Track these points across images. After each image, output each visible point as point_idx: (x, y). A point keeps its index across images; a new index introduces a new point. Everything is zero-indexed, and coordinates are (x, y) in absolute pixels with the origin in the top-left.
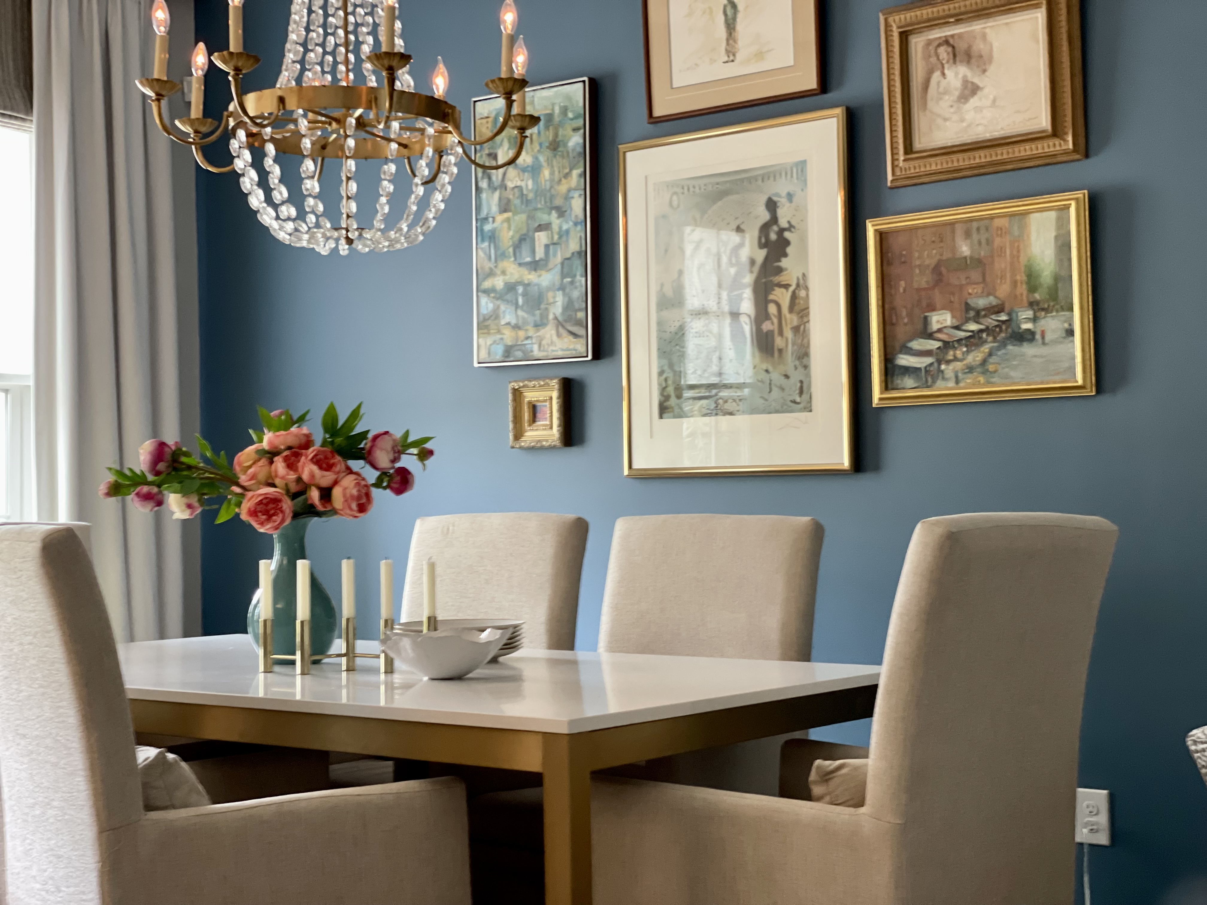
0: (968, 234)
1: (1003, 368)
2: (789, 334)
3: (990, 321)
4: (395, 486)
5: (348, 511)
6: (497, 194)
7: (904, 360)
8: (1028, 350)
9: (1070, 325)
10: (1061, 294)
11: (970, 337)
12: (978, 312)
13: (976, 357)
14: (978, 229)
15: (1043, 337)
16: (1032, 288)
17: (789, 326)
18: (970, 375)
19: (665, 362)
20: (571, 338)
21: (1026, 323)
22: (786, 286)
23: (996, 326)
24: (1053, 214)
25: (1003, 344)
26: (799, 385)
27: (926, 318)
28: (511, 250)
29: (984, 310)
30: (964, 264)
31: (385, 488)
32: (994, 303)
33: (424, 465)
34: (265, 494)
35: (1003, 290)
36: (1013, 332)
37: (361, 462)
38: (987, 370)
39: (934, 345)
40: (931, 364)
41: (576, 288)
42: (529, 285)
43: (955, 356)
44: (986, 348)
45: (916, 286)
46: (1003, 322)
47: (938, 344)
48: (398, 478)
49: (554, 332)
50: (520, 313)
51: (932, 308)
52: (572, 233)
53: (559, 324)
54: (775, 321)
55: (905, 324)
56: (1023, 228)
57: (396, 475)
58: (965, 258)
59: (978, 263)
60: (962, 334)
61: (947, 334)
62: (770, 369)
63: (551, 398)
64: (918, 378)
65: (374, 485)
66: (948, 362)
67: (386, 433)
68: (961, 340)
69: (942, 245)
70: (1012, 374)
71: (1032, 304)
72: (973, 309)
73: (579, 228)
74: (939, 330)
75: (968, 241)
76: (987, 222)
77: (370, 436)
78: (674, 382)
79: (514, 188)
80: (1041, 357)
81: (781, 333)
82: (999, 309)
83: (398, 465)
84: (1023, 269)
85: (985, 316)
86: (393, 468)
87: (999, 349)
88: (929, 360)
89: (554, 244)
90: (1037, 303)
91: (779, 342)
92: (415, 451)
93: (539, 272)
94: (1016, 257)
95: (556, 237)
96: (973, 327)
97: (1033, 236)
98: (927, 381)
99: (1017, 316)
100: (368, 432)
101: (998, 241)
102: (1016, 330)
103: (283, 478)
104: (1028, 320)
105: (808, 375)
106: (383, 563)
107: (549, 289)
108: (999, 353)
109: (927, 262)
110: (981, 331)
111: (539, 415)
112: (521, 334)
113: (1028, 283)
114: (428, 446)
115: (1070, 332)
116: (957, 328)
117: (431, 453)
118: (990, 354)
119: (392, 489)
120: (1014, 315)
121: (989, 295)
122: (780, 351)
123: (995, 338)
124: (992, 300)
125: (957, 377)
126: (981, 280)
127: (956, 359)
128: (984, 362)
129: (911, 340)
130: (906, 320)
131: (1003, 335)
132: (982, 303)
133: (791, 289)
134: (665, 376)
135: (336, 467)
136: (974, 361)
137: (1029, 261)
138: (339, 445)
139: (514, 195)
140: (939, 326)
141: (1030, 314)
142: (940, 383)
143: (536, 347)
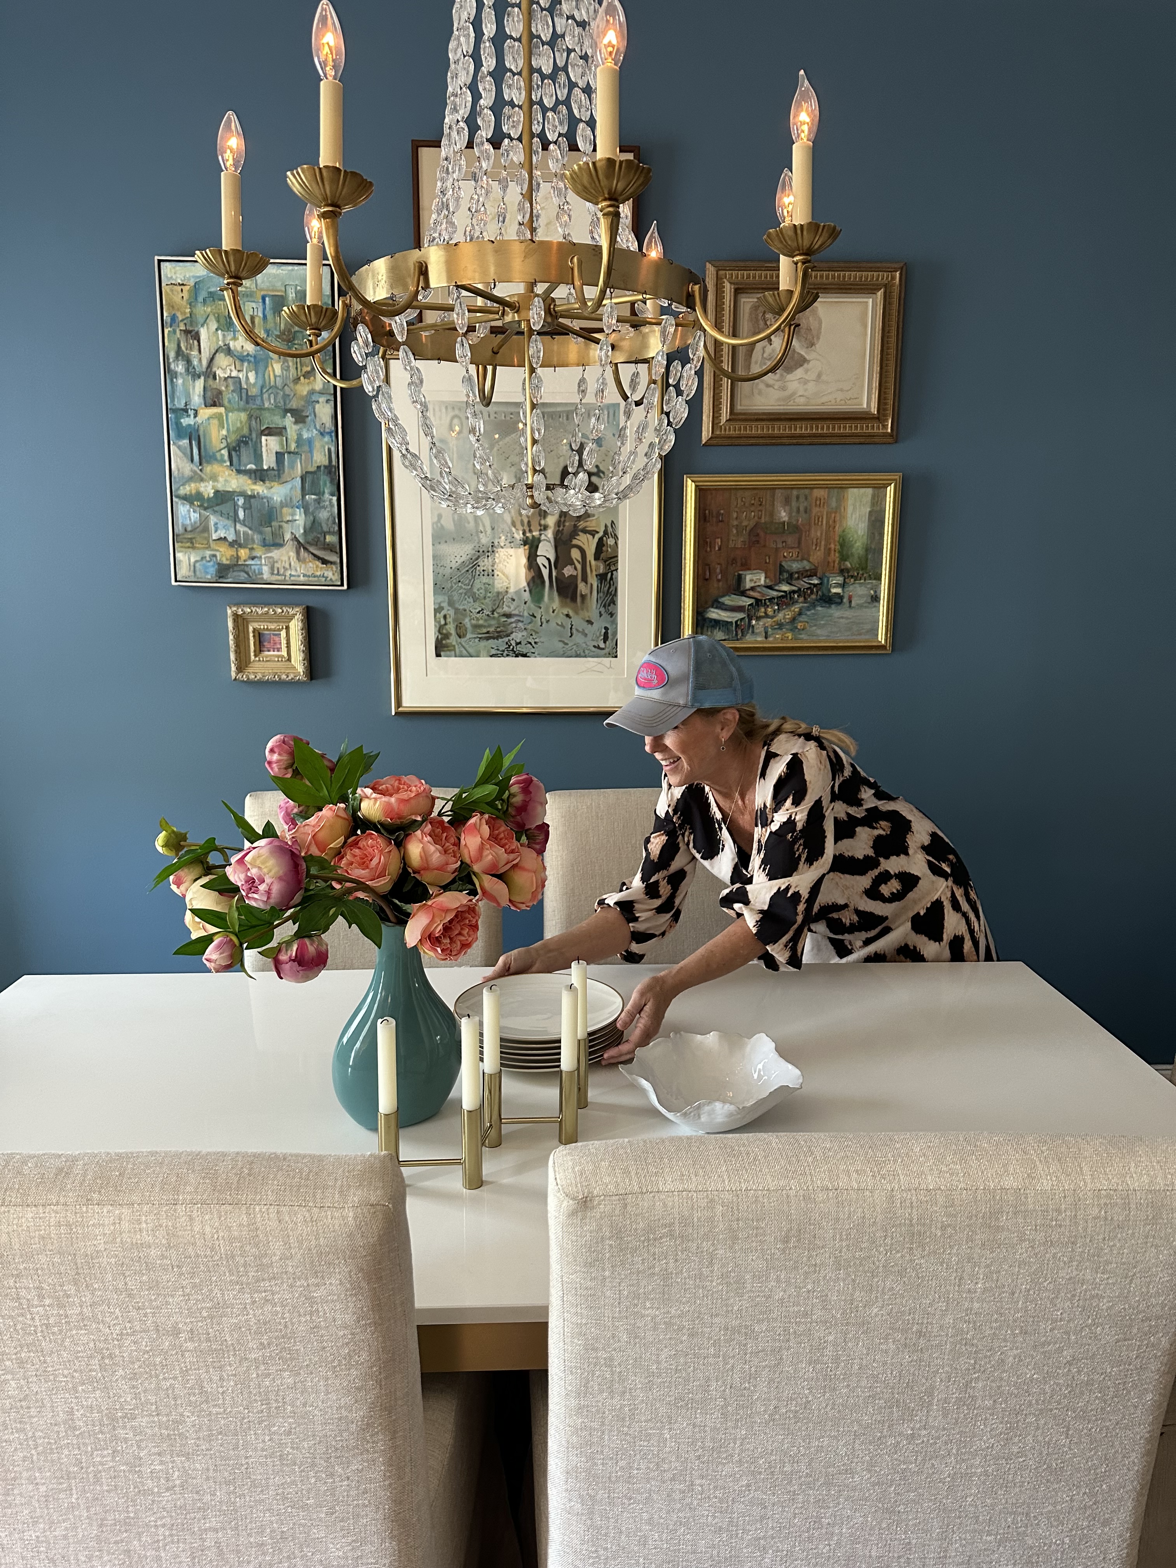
0: (787, 501)
1: (811, 627)
2: (593, 581)
3: (803, 584)
6: (200, 383)
7: (714, 614)
8: (835, 612)
9: (875, 592)
10: (870, 564)
11: (782, 596)
12: (791, 575)
13: (785, 615)
14: (798, 497)
15: (850, 602)
16: (844, 558)
17: (594, 573)
18: (779, 632)
19: (443, 599)
20: (319, 563)
21: (835, 587)
22: (593, 533)
23: (807, 589)
24: (870, 491)
25: (813, 605)
26: (604, 631)
27: (740, 576)
28: (225, 452)
29: (796, 572)
30: (782, 529)
32: (807, 568)
35: (817, 556)
36: (823, 595)
38: (796, 628)
39: (746, 602)
40: (742, 619)
41: (324, 507)
42: (253, 497)
43: (765, 613)
44: (796, 608)
45: (731, 545)
46: (815, 585)
47: (750, 601)
49: (293, 554)
50: (240, 528)
51: (747, 566)
52: (317, 444)
53: (300, 546)
54: (579, 567)
55: (719, 581)
56: (841, 500)
58: (784, 522)
59: (794, 529)
60: (775, 594)
61: (759, 592)
62: (571, 614)
63: (288, 627)
64: (728, 631)
66: (758, 619)
68: (774, 598)
69: (760, 508)
70: (819, 632)
71: (842, 572)
72: (787, 571)
73: (327, 439)
74: (752, 589)
75: (787, 508)
76: (807, 491)
78: (454, 620)
79: (226, 379)
80: (847, 618)
81: (585, 579)
82: (812, 573)
84: (837, 539)
85: (798, 578)
87: (808, 609)
88: (740, 615)
89: (289, 453)
90: (848, 570)
91: (582, 587)
93: (268, 484)
94: (831, 527)
95: (293, 446)
96: (785, 588)
97: (850, 509)
98: (737, 635)
99: (828, 581)
101: (815, 510)
102: (826, 592)
104: (838, 585)
105: (615, 623)
107: (283, 505)
108: (809, 613)
109: (745, 523)
110: (794, 592)
111: (269, 645)
112: (243, 553)
113: (840, 553)
115: (876, 599)
116: (770, 587)
118: (800, 614)
120: (825, 580)
121: (802, 560)
122: (583, 597)
123: (805, 598)
124: (806, 565)
125: (766, 633)
126: (796, 546)
127: (767, 616)
128: (793, 620)
129: (723, 596)
130: (719, 577)
131: (814, 597)
132: (795, 566)
133: (597, 536)
134: (443, 613)
136: (784, 618)
137: (844, 531)
139: (227, 387)
140: (753, 585)
141: (840, 580)
142: (749, 637)
143: (266, 569)
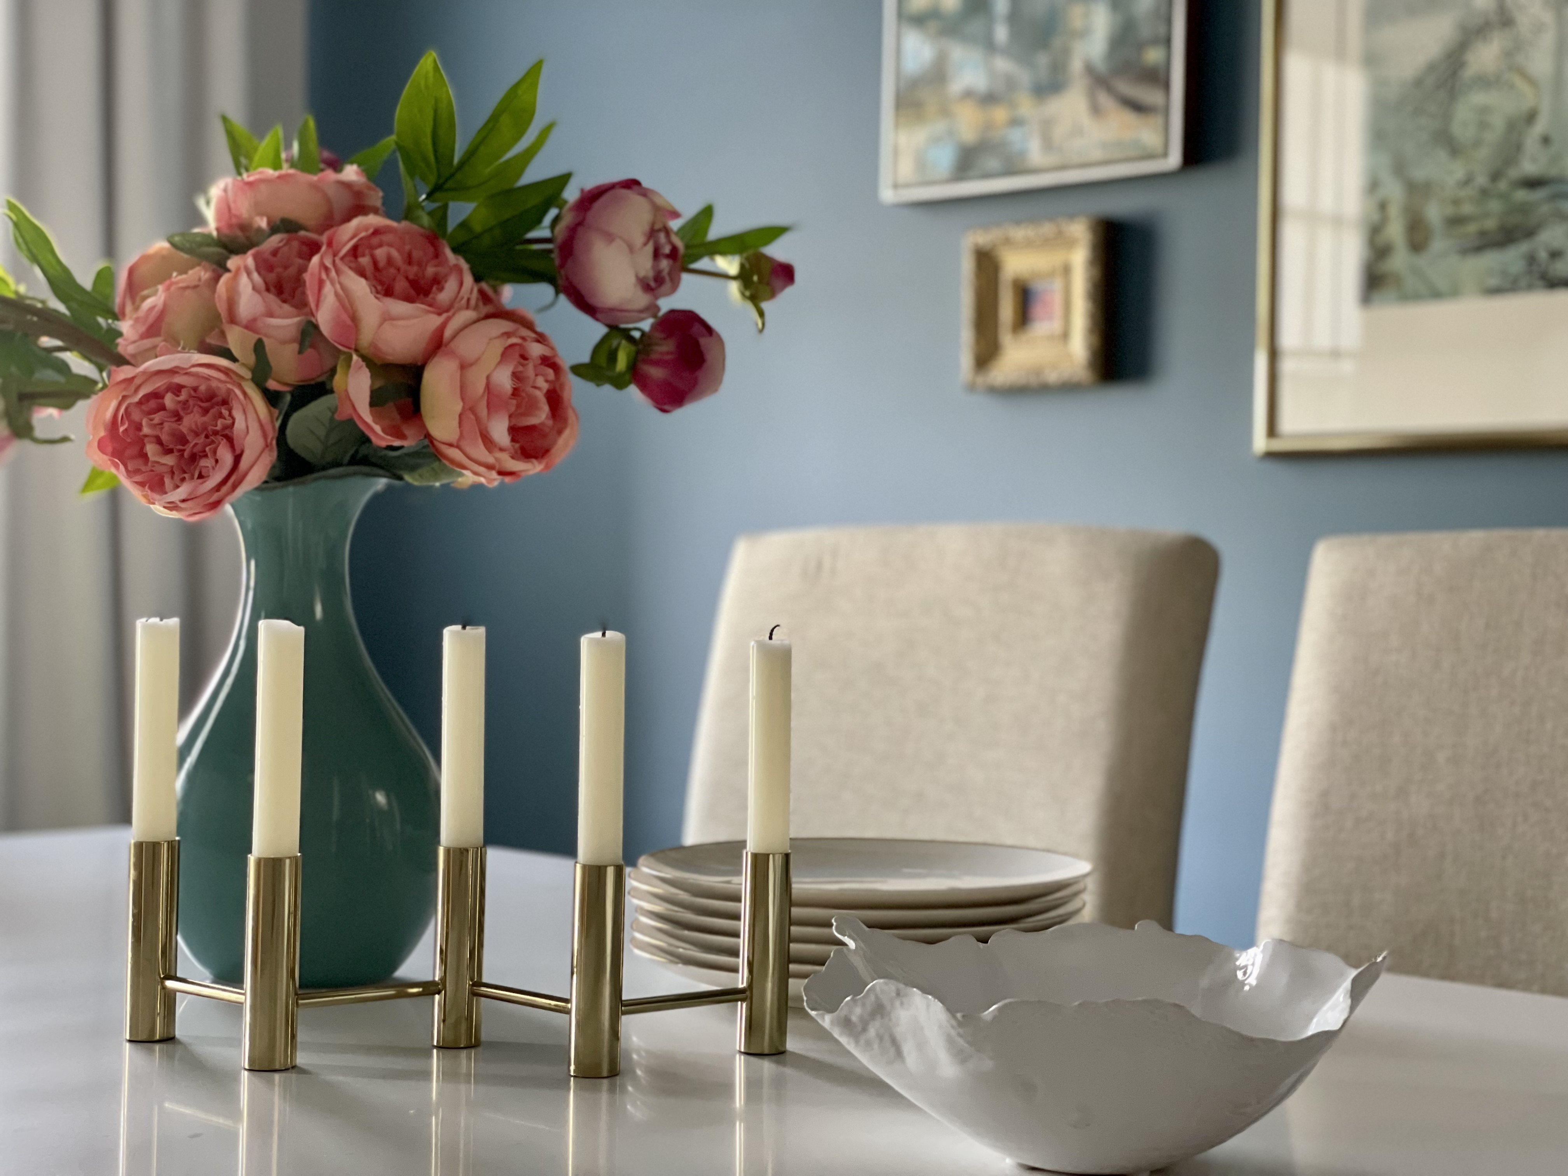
4: (656, 373)
5: (480, 452)
20: (1129, 117)
31: (619, 383)
33: (761, 314)
34: (173, 371)
37: (544, 291)
48: (665, 348)
49: (1083, 104)
50: (999, 64)
53: (1099, 83)
57: (659, 335)
63: (1067, 270)
65: (577, 370)
67: (632, 184)
77: (571, 194)
78: (1405, 211)
83: (666, 304)
86: (652, 309)
92: (729, 265)
100: (564, 179)
103: (250, 326)
106: (588, 642)
111: (1037, 310)
114: (777, 251)
117: (786, 273)
119: (644, 385)
135: (441, 289)
138: (464, 225)
143: (1034, 142)
